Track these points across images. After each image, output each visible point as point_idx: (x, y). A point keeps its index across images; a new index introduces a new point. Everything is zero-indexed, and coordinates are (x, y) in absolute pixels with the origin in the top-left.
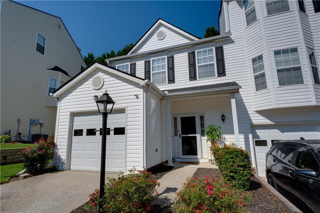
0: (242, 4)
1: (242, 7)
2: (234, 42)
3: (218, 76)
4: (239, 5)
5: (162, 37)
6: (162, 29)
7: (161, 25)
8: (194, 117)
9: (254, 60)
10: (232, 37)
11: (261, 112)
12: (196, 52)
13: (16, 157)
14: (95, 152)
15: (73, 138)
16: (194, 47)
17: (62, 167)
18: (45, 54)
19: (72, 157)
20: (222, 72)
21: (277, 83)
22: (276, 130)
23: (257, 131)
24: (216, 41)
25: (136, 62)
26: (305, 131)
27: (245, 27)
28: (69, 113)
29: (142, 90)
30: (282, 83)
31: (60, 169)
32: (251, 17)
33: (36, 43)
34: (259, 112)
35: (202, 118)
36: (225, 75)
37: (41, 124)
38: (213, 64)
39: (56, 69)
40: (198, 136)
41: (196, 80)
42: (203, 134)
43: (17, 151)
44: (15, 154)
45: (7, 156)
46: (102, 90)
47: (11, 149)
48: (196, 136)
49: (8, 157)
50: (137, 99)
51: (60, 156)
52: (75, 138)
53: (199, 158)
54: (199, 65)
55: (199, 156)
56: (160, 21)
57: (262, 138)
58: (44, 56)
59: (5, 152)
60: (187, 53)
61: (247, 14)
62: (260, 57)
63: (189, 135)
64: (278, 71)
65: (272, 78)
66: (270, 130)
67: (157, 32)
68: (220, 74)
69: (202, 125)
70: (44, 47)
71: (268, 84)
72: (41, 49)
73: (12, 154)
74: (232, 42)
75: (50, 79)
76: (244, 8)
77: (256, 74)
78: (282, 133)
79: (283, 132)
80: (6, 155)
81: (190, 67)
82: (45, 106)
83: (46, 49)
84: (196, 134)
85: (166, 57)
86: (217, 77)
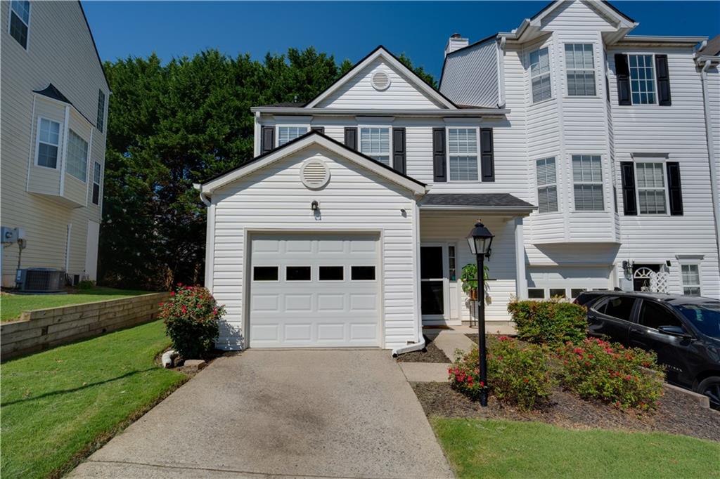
0: (526, 62)
1: (526, 66)
2: (509, 125)
3: (483, 181)
4: (521, 61)
5: (382, 85)
6: (382, 68)
7: (381, 59)
8: (440, 248)
9: (540, 163)
10: (508, 117)
11: (543, 248)
12: (447, 128)
13: (62, 327)
14: (311, 311)
15: (252, 284)
16: (445, 119)
17: (234, 343)
18: (30, 48)
19: (251, 322)
20: (489, 176)
21: (573, 205)
22: (557, 275)
23: (533, 275)
24: (483, 117)
25: (325, 126)
26: (592, 277)
27: (529, 104)
28: (243, 231)
29: (414, 202)
30: (579, 207)
31: (229, 347)
32: (541, 89)
33: (8, 13)
34: (538, 246)
35: (452, 249)
36: (493, 180)
37: (21, 241)
38: (475, 158)
39: (52, 92)
40: (445, 281)
41: (446, 181)
42: (453, 278)
43: (61, 314)
44: (59, 320)
45: (47, 327)
46: (324, 190)
47: (54, 310)
48: (442, 282)
49: (49, 328)
50: (403, 218)
51: (226, 321)
52: (258, 286)
53: (445, 318)
54: (453, 154)
55: (446, 316)
56: (381, 51)
57: (538, 287)
58: (26, 54)
59: (45, 317)
60: (431, 128)
61: (534, 81)
62: (551, 160)
63: (431, 280)
64: (576, 187)
65: (566, 196)
66: (550, 274)
67: (373, 71)
68: (486, 176)
69: (452, 263)
70: (27, 28)
71: (560, 205)
72: (19, 32)
73: (55, 322)
74: (507, 124)
75: (42, 119)
76: (530, 68)
77: (539, 186)
78: (563, 279)
79: (565, 278)
80: (46, 325)
81: (435, 155)
82: (29, 193)
83: (30, 31)
84: (442, 277)
85: (390, 128)
86: (481, 181)
